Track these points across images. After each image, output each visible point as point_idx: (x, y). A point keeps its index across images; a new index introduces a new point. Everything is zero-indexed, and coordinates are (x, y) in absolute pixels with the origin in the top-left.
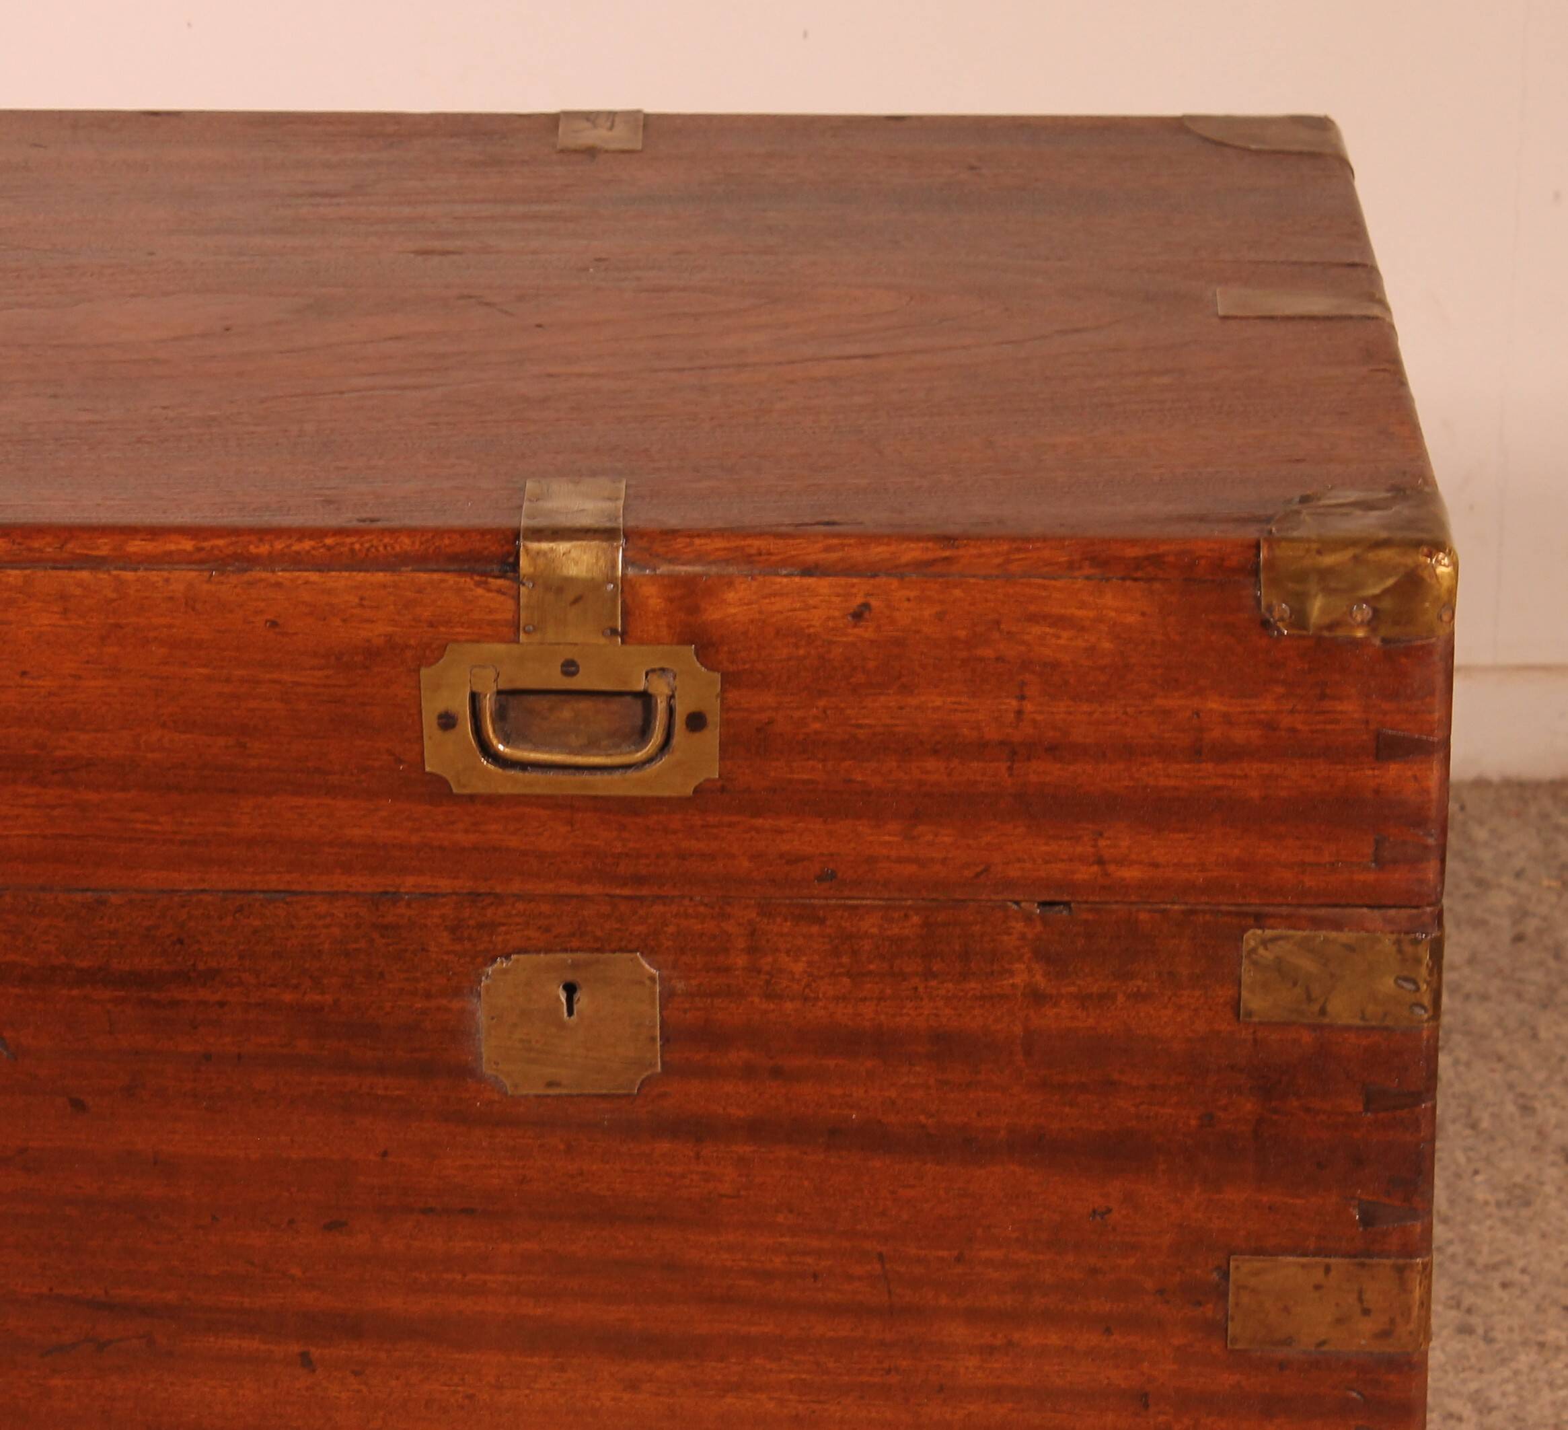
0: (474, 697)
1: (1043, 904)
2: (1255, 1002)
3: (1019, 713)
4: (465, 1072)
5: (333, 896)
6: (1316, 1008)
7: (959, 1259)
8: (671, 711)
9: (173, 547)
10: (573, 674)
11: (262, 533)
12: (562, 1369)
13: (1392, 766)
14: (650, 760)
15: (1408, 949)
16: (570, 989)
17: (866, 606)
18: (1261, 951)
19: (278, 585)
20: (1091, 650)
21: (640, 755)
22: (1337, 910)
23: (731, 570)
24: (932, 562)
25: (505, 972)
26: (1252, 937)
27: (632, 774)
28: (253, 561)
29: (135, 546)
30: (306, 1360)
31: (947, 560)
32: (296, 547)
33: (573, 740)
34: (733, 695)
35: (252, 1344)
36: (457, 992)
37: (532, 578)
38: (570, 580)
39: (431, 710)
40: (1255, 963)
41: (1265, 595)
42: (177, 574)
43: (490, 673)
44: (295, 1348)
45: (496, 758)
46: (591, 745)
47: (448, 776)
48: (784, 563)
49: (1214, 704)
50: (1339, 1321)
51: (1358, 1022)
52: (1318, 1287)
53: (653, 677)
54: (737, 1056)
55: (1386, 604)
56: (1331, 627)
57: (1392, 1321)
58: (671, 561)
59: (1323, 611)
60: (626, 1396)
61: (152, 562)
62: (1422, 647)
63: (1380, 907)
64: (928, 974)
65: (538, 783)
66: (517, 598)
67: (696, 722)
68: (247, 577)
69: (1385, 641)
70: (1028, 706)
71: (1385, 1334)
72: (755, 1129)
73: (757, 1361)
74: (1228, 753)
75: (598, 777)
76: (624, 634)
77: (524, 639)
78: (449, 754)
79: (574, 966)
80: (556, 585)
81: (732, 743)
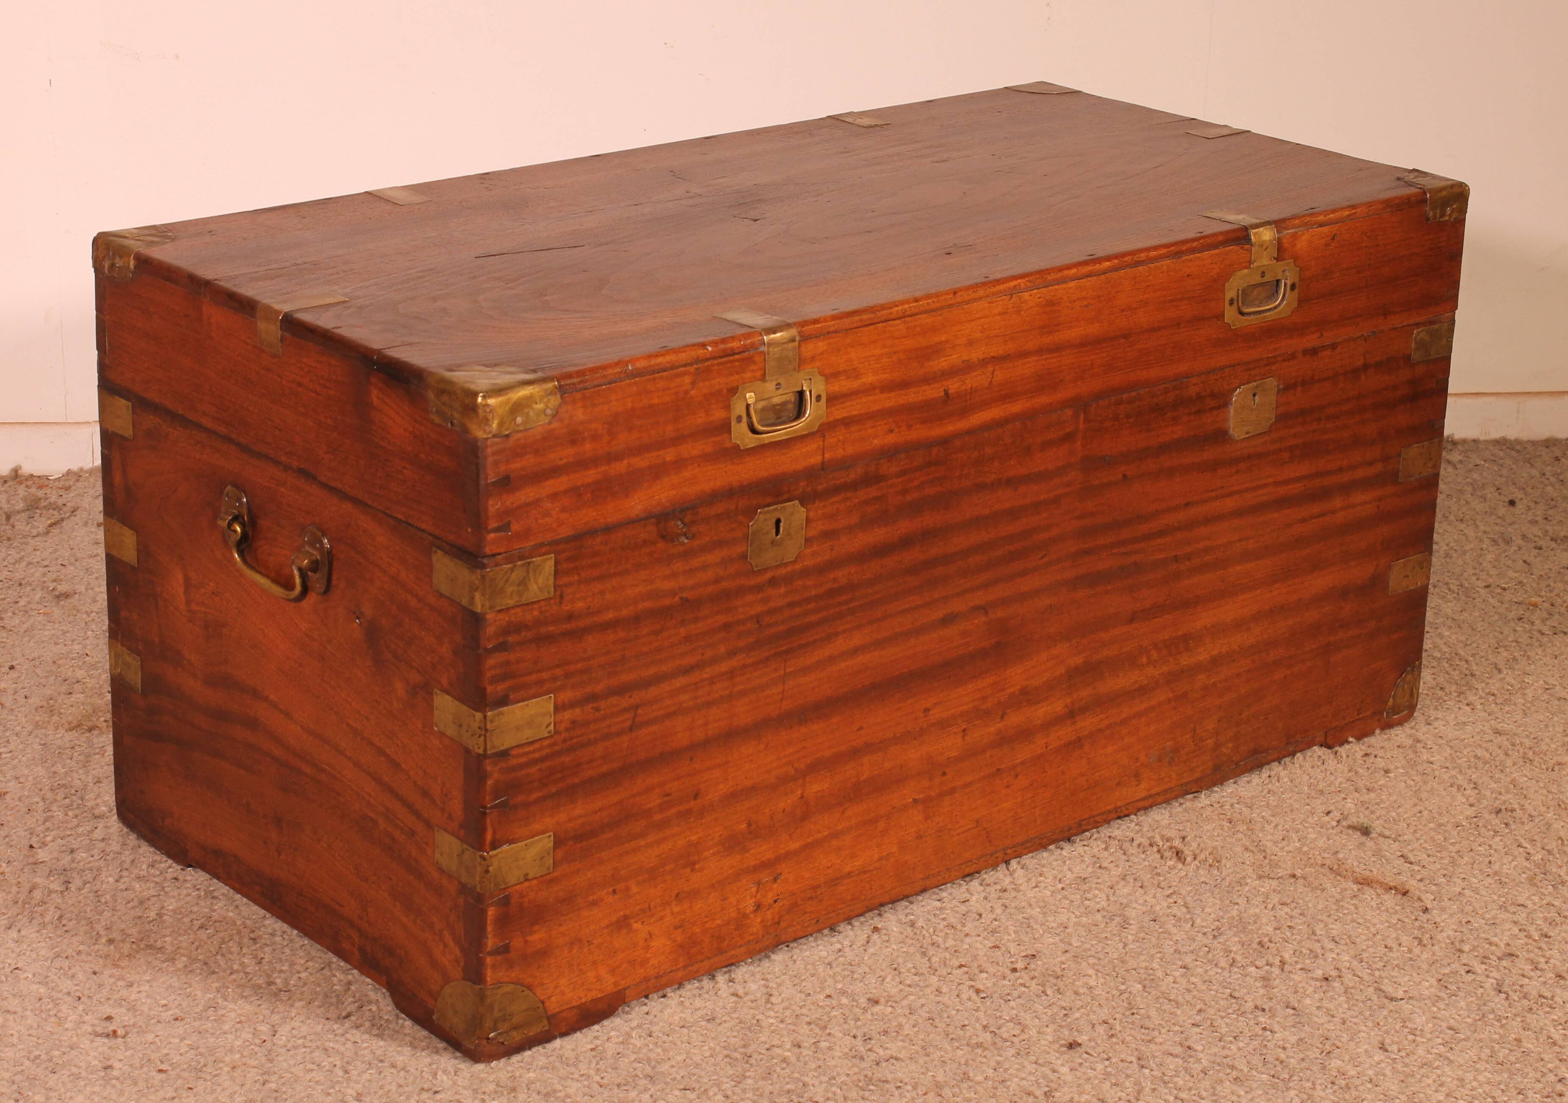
2: (1414, 355)
6: (1428, 354)
8: (1286, 284)
9: (1161, 252)
10: (1263, 277)
11: (1182, 242)
14: (1280, 304)
16: (1255, 395)
18: (1418, 337)
19: (1191, 260)
21: (1277, 304)
23: (1303, 229)
26: (1416, 332)
27: (1276, 310)
29: (1152, 254)
37: (1255, 243)
38: (1265, 241)
40: (1416, 341)
43: (1242, 281)
45: (1243, 314)
47: (1230, 323)
51: (1437, 356)
53: (1284, 273)
56: (1442, 217)
58: (1288, 229)
61: (1157, 259)
65: (1253, 320)
66: (1251, 251)
67: (1293, 287)
68: (1182, 259)
75: (1268, 313)
76: (1277, 258)
77: (1252, 266)
78: (1230, 315)
79: (1256, 386)
80: (1262, 243)
81: (1300, 293)
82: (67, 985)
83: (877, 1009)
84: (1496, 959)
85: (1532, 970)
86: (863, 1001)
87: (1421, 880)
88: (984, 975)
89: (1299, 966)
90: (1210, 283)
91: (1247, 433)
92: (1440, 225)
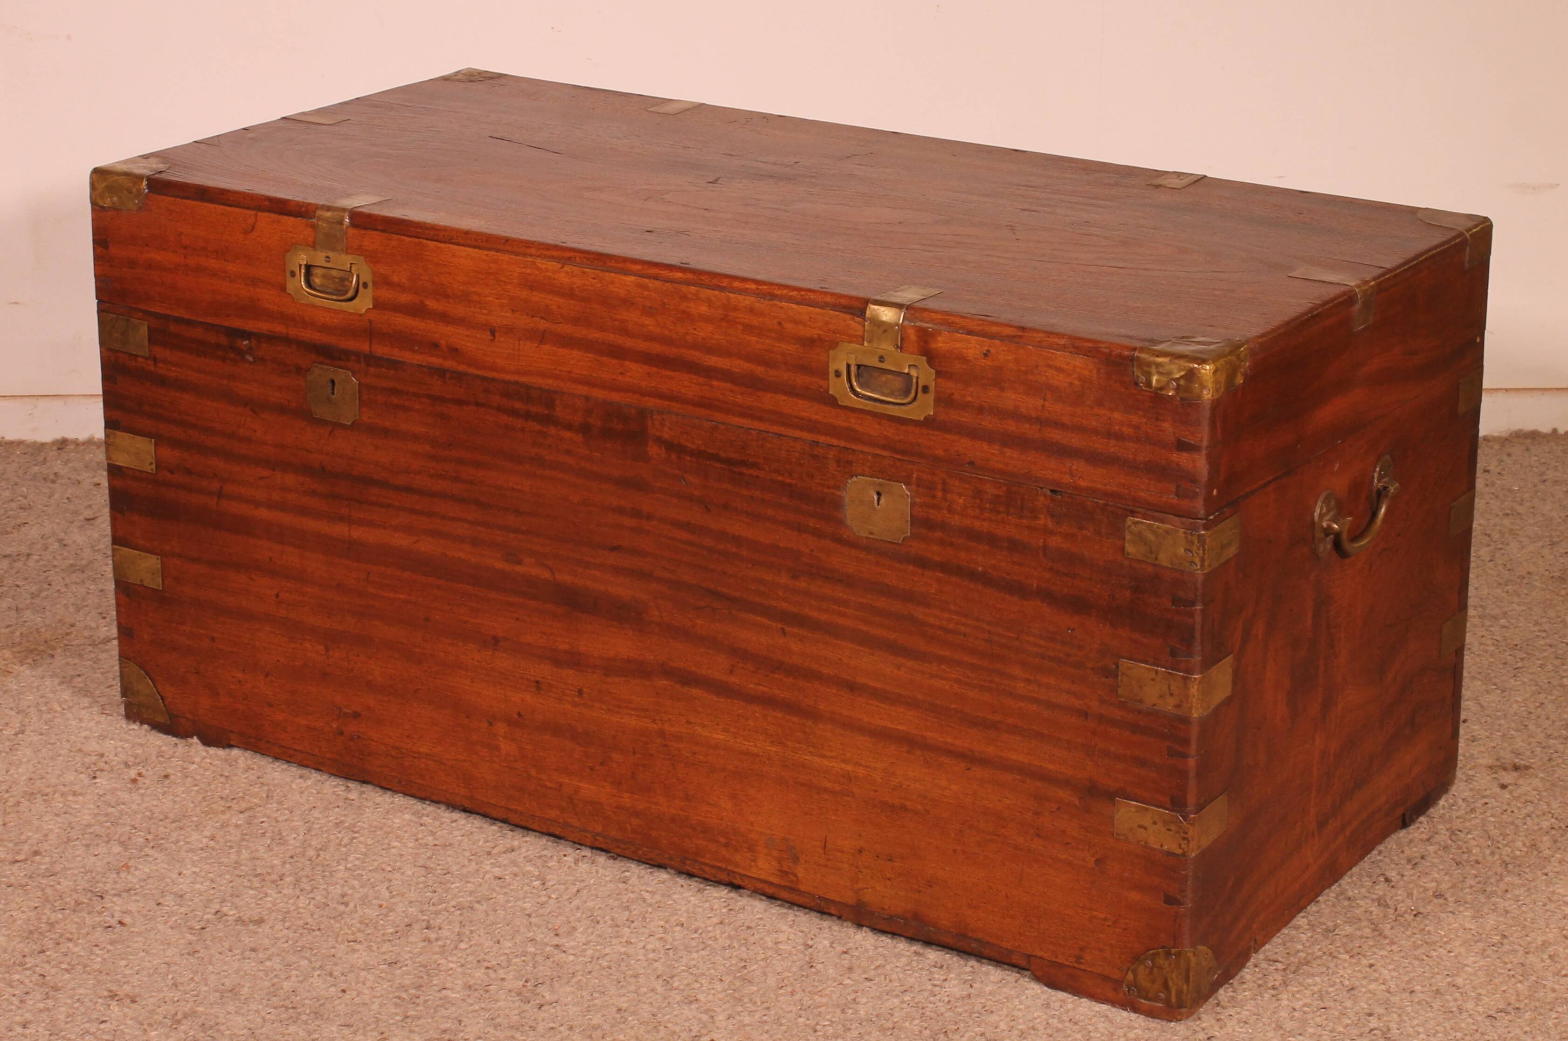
0: (848, 366)
1: (1052, 491)
2: (1129, 548)
3: (1043, 406)
4: (841, 522)
5: (796, 439)
6: (1154, 556)
7: (1017, 638)
8: (917, 382)
9: (748, 286)
10: (882, 362)
11: (781, 286)
12: (872, 655)
13: (1184, 454)
14: (910, 403)
15: (1189, 537)
16: (879, 494)
17: (988, 351)
18: (1133, 527)
19: (782, 307)
20: (1071, 384)
21: (904, 401)
22: (1162, 515)
23: (942, 328)
24: (1014, 337)
25: (855, 482)
26: (1130, 520)
27: (903, 407)
28: (774, 297)
29: (736, 284)
30: (784, 633)
31: (1020, 337)
32: (791, 294)
33: (887, 391)
34: (940, 380)
35: (765, 621)
36: (838, 488)
37: (869, 319)
38: (883, 323)
39: (832, 368)
40: (1130, 532)
41: (1137, 372)
42: (747, 298)
43: (853, 356)
44: (780, 626)
45: (856, 394)
46: (891, 394)
47: (837, 396)
48: (962, 328)
49: (1117, 415)
50: (1161, 696)
51: (1170, 566)
52: (1153, 680)
53: (912, 368)
54: (938, 534)
55: (1182, 382)
56: (1161, 389)
57: (1181, 701)
58: (921, 321)
59: (1157, 380)
60: (895, 671)
61: (741, 291)
62: (1196, 404)
63: (1179, 516)
64: (1008, 514)
65: (869, 406)
66: (864, 326)
67: (925, 389)
68: (771, 302)
69: (1182, 399)
70: (1047, 404)
71: (1178, 706)
72: (943, 567)
73: (943, 667)
74: (1119, 437)
75: (890, 406)
76: (901, 348)
77: (866, 344)
78: (838, 387)
79: (880, 485)
80: (878, 324)
81: (938, 401)
90: (810, 343)
91: (871, 533)
92: (1157, 397)
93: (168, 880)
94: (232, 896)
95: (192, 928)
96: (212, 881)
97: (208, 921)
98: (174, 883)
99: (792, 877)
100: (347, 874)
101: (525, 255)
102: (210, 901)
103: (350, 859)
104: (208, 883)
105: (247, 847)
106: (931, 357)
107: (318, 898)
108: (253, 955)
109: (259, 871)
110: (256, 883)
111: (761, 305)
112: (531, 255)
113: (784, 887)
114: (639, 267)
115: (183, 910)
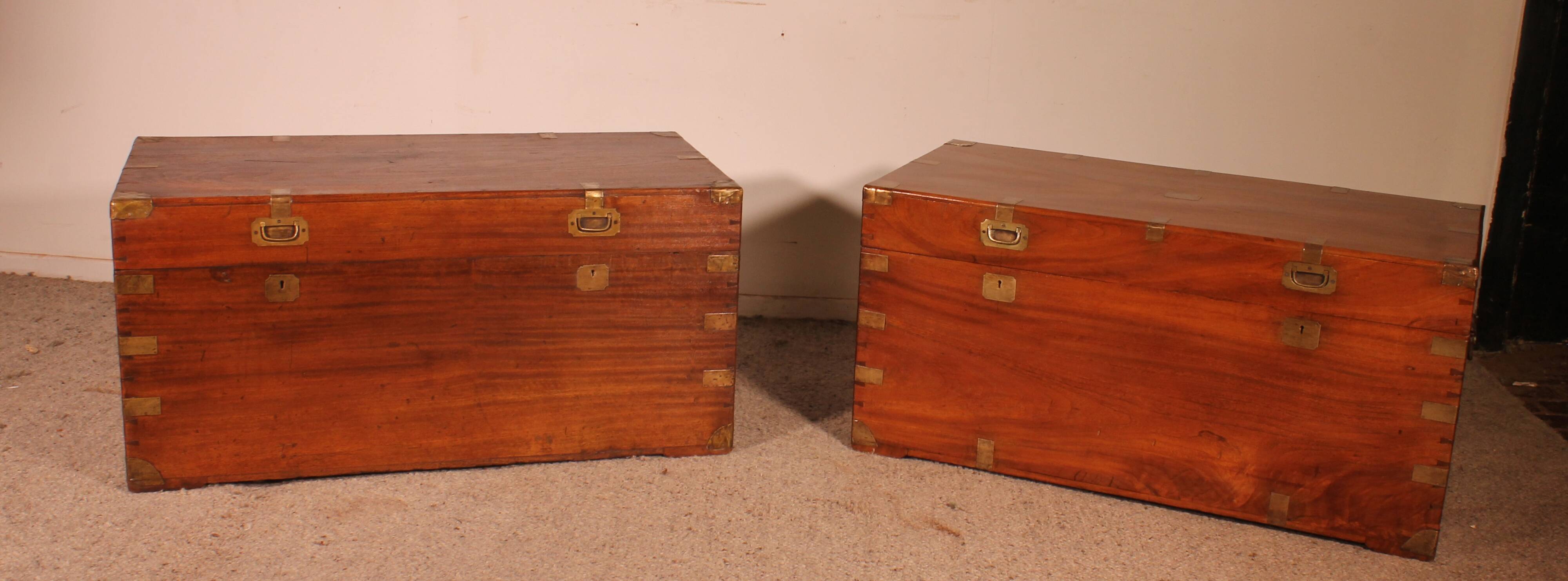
0: (577, 219)
1: (674, 252)
2: (710, 268)
3: (671, 219)
4: (574, 288)
5: (552, 256)
6: (720, 269)
8: (611, 220)
9: (524, 194)
10: (594, 215)
11: (540, 191)
13: (733, 226)
14: (608, 230)
16: (593, 271)
17: (644, 201)
20: (683, 208)
21: (606, 229)
23: (623, 195)
24: (656, 193)
25: (582, 269)
26: (710, 257)
27: (605, 232)
29: (518, 194)
30: (545, 342)
31: (659, 192)
33: (594, 226)
34: (622, 217)
35: (535, 340)
36: (573, 273)
37: (588, 197)
39: (569, 221)
40: (710, 262)
41: (712, 198)
42: (525, 199)
43: (580, 215)
44: (543, 340)
45: (582, 231)
46: (597, 227)
47: (573, 234)
48: (632, 194)
49: (704, 216)
53: (609, 215)
54: (622, 283)
55: (732, 198)
56: (723, 202)
58: (612, 194)
59: (721, 199)
61: (521, 197)
63: (730, 251)
65: (588, 234)
66: (584, 201)
67: (616, 222)
69: (732, 204)
70: (673, 218)
72: (624, 296)
74: (706, 225)
75: (598, 233)
76: (603, 208)
77: (586, 208)
78: (573, 230)
79: (594, 267)
80: (593, 198)
81: (622, 226)
82: (313, 522)
83: (674, 565)
84: (983, 567)
85: (999, 574)
86: (670, 561)
87: (969, 531)
88: (732, 555)
89: (886, 563)
90: (558, 213)
91: (589, 289)
92: (721, 205)
93: (493, 516)
94: (522, 526)
95: (501, 540)
96: (515, 518)
97: (509, 537)
98: (496, 518)
99: (549, 450)
100: (578, 519)
101: (401, 200)
102: (511, 527)
103: (582, 512)
104: (512, 519)
105: (533, 503)
106: (619, 208)
107: (563, 529)
108: (527, 555)
109: (537, 515)
110: (535, 520)
111: (531, 201)
112: (404, 199)
113: (544, 456)
114: (465, 195)
115: (498, 531)
